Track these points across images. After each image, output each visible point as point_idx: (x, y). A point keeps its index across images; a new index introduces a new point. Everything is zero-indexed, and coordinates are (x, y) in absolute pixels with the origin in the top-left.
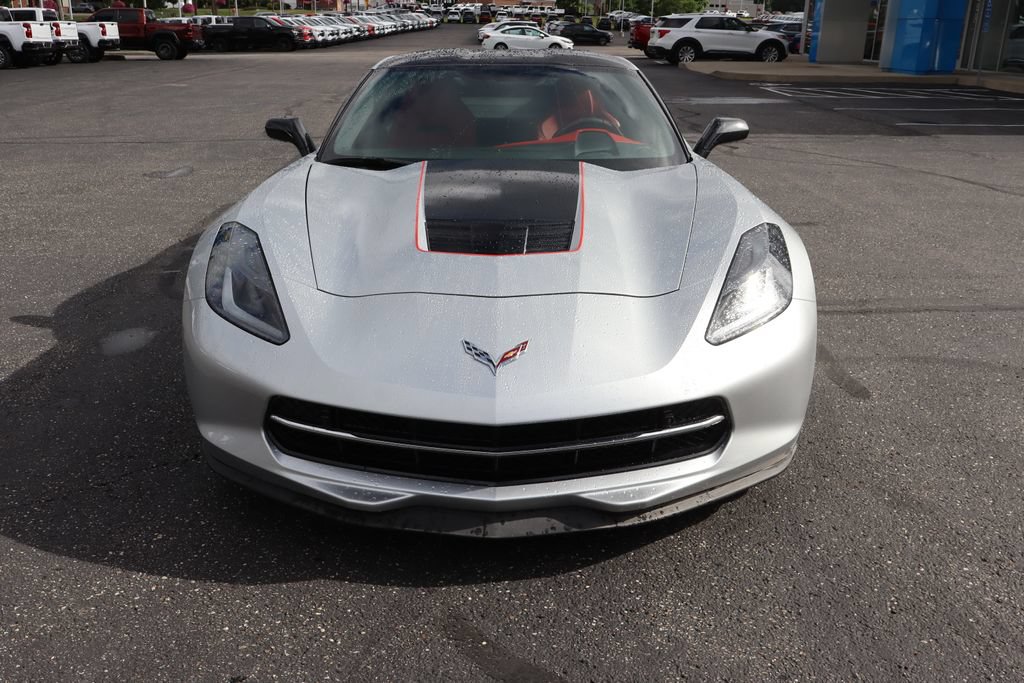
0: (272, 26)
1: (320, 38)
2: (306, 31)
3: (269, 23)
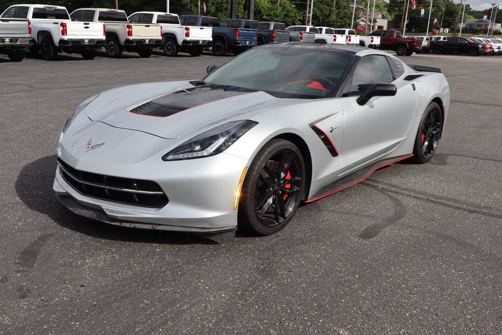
0: (468, 42)
1: (496, 50)
2: (488, 46)
3: (467, 41)
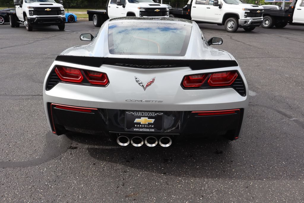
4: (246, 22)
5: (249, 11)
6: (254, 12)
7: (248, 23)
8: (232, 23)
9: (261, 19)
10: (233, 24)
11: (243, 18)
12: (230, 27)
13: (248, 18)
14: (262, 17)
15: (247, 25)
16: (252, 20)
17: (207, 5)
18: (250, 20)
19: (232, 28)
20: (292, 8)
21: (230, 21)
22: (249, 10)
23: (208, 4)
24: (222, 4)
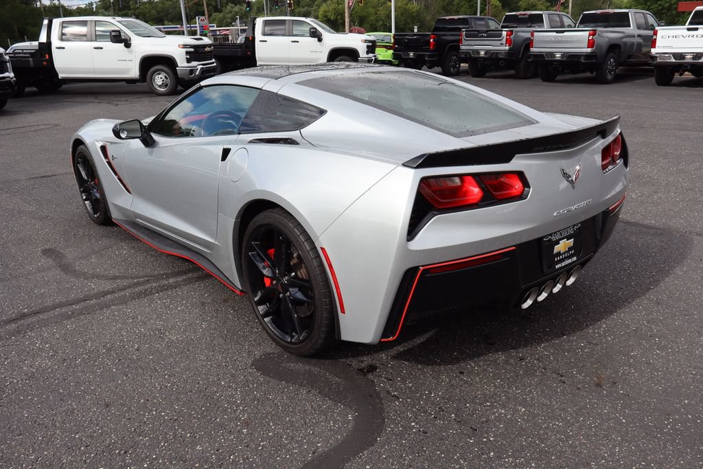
4: (192, 72)
5: (192, 50)
6: (201, 50)
7: (197, 73)
8: (162, 75)
9: (213, 63)
10: (166, 77)
11: (186, 64)
12: (160, 84)
13: (194, 64)
14: (213, 60)
15: (196, 78)
16: (202, 66)
17: (91, 41)
18: (198, 66)
19: (166, 85)
20: (251, 39)
21: (158, 71)
22: (191, 46)
23: (94, 38)
24: (130, 39)
